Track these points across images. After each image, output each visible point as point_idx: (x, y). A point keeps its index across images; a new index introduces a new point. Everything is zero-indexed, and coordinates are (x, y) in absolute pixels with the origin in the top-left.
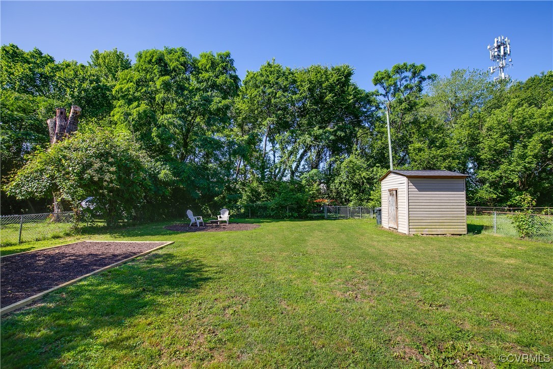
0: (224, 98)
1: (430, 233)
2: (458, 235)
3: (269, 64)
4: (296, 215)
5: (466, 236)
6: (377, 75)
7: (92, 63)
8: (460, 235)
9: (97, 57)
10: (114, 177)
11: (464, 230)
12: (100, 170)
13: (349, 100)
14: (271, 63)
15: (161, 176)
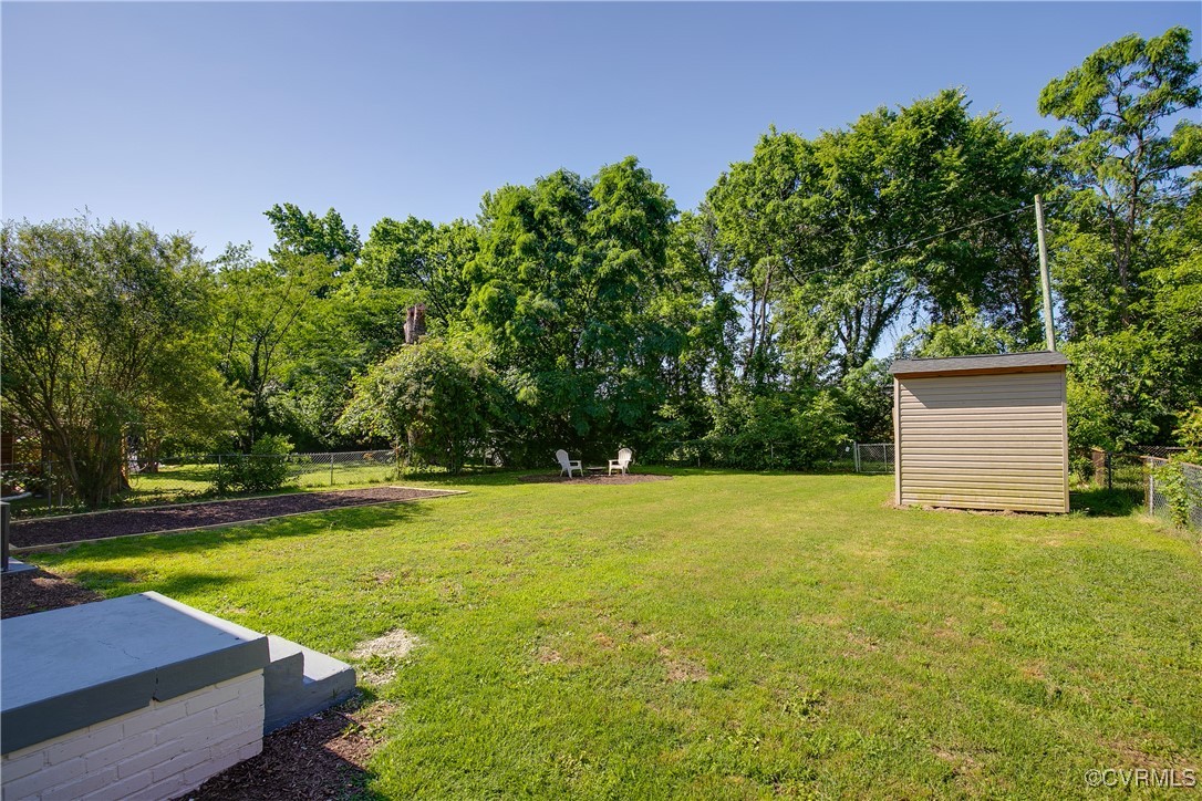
0: (624, 248)
1: (957, 504)
2: (1040, 513)
3: (766, 141)
4: (787, 461)
5: (1063, 518)
6: (1046, 95)
7: (482, 216)
8: (1044, 514)
9: (487, 201)
10: (431, 404)
11: (1062, 504)
12: (416, 396)
13: (949, 183)
14: (770, 137)
15: (521, 396)
